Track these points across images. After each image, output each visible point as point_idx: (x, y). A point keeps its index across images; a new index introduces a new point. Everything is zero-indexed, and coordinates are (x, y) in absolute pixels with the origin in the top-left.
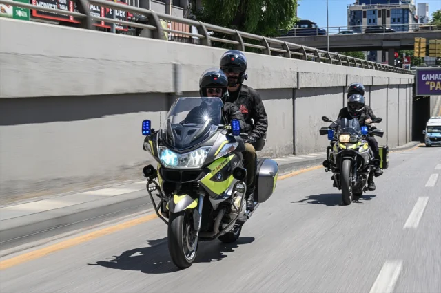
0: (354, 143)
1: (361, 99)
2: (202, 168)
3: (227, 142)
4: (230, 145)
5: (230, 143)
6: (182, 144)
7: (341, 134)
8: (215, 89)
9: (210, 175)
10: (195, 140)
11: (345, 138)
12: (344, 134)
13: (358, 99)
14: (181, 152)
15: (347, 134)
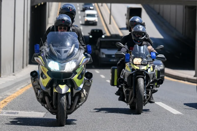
0: (145, 65)
1: (143, 29)
2: (73, 72)
3: (85, 57)
4: (86, 59)
5: (86, 58)
6: (62, 58)
7: (134, 58)
8: (63, 28)
9: (77, 76)
10: (69, 56)
11: (137, 61)
12: (137, 57)
13: (141, 29)
14: (62, 62)
15: (139, 57)
